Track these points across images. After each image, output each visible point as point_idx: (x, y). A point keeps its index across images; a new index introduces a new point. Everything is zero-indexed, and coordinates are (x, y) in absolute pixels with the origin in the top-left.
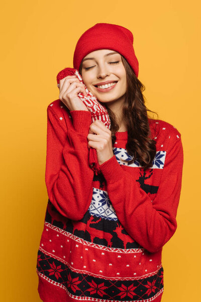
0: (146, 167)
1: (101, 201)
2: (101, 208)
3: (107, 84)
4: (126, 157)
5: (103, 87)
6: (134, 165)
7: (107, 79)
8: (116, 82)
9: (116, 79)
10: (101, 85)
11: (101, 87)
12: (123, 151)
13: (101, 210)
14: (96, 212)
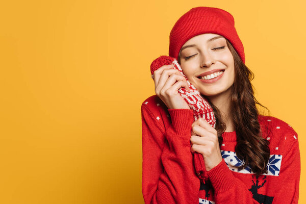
3: (213, 73)
4: (235, 162)
6: (244, 171)
7: (212, 68)
8: (223, 70)
11: (205, 77)
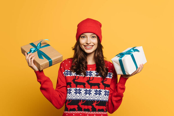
0: (104, 78)
1: (85, 93)
2: (85, 96)
4: (96, 74)
5: (88, 47)
6: (99, 77)
7: (90, 45)
8: (93, 46)
9: (93, 45)
10: (87, 46)
12: (94, 72)
13: (85, 97)
14: (83, 98)
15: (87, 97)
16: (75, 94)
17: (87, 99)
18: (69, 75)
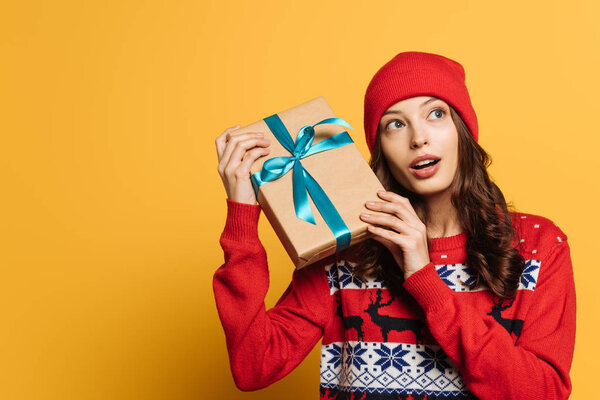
13: (424, 381)
14: (414, 386)
15: (433, 382)
16: (379, 368)
17: (432, 388)
18: (352, 286)
